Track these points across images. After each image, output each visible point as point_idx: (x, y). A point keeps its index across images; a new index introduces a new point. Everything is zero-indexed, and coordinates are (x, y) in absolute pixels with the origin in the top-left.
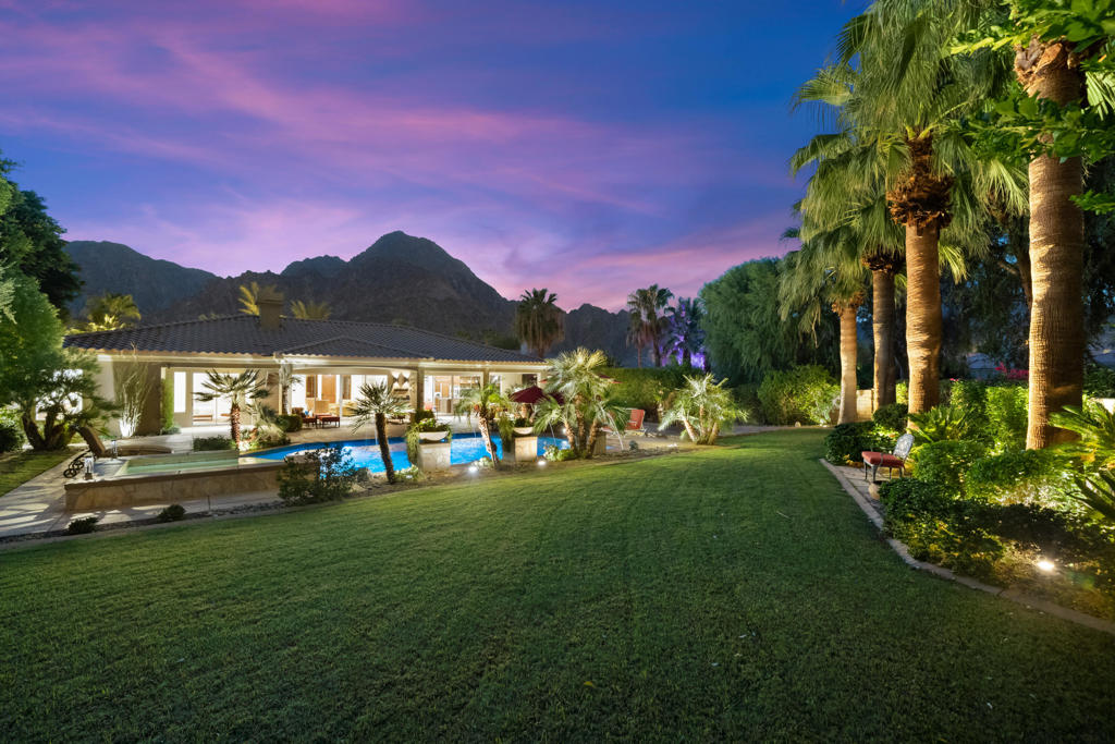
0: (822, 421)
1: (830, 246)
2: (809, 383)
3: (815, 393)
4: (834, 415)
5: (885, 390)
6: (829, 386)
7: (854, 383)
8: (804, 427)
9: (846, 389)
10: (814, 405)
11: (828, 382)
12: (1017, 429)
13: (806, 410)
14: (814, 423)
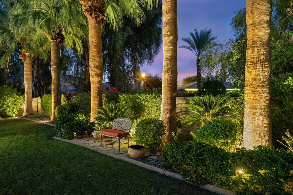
0: (14, 115)
1: (37, 19)
2: (6, 95)
3: (9, 101)
4: (20, 111)
5: (57, 97)
6: (18, 97)
7: (31, 95)
8: (4, 119)
9: (28, 98)
10: (8, 106)
11: (17, 94)
12: (136, 111)
13: (4, 110)
14: (9, 117)
